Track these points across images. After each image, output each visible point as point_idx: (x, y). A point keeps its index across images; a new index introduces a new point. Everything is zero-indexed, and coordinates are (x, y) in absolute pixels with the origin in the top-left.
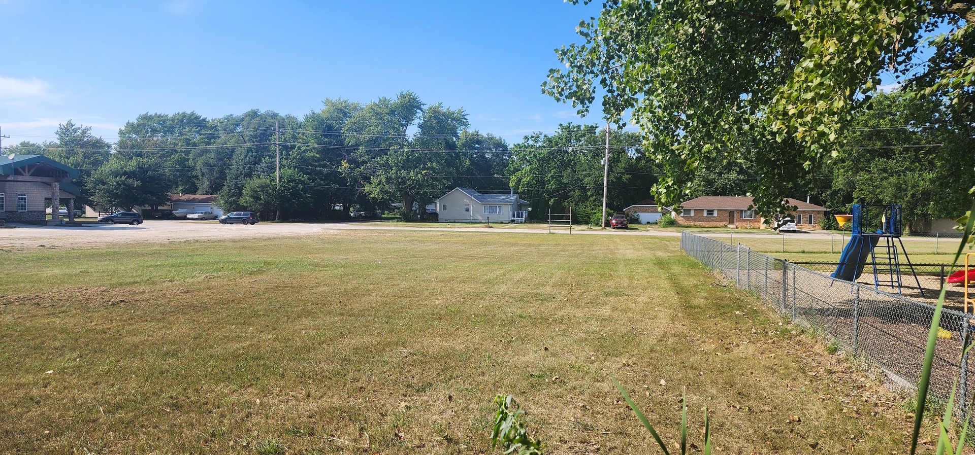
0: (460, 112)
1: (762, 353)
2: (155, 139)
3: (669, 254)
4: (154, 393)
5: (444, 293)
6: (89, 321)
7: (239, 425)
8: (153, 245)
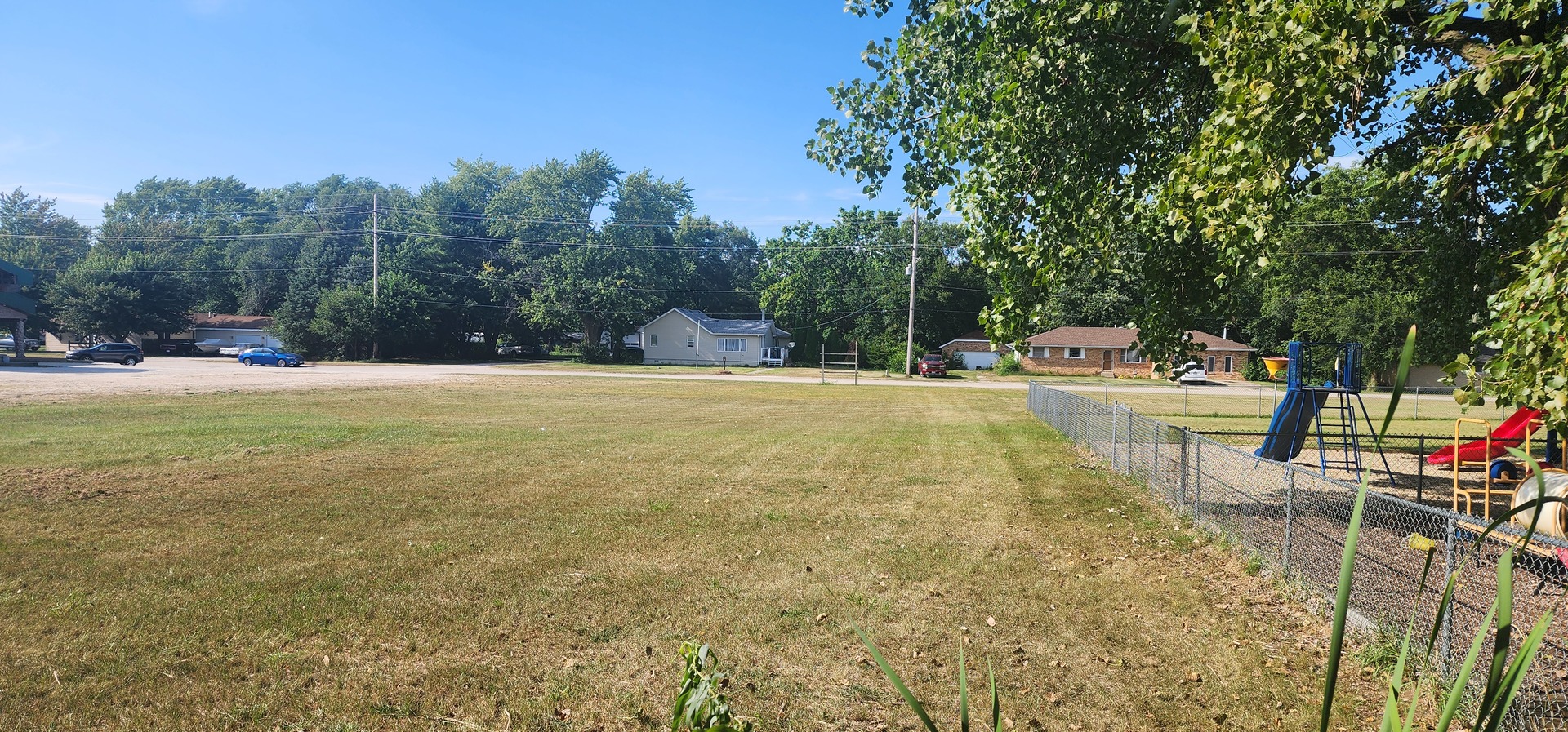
0: (680, 185)
1: (1147, 574)
2: (166, 221)
3: (1009, 418)
4: (148, 648)
5: (648, 480)
6: (42, 525)
7: (292, 699)
8: (160, 398)
